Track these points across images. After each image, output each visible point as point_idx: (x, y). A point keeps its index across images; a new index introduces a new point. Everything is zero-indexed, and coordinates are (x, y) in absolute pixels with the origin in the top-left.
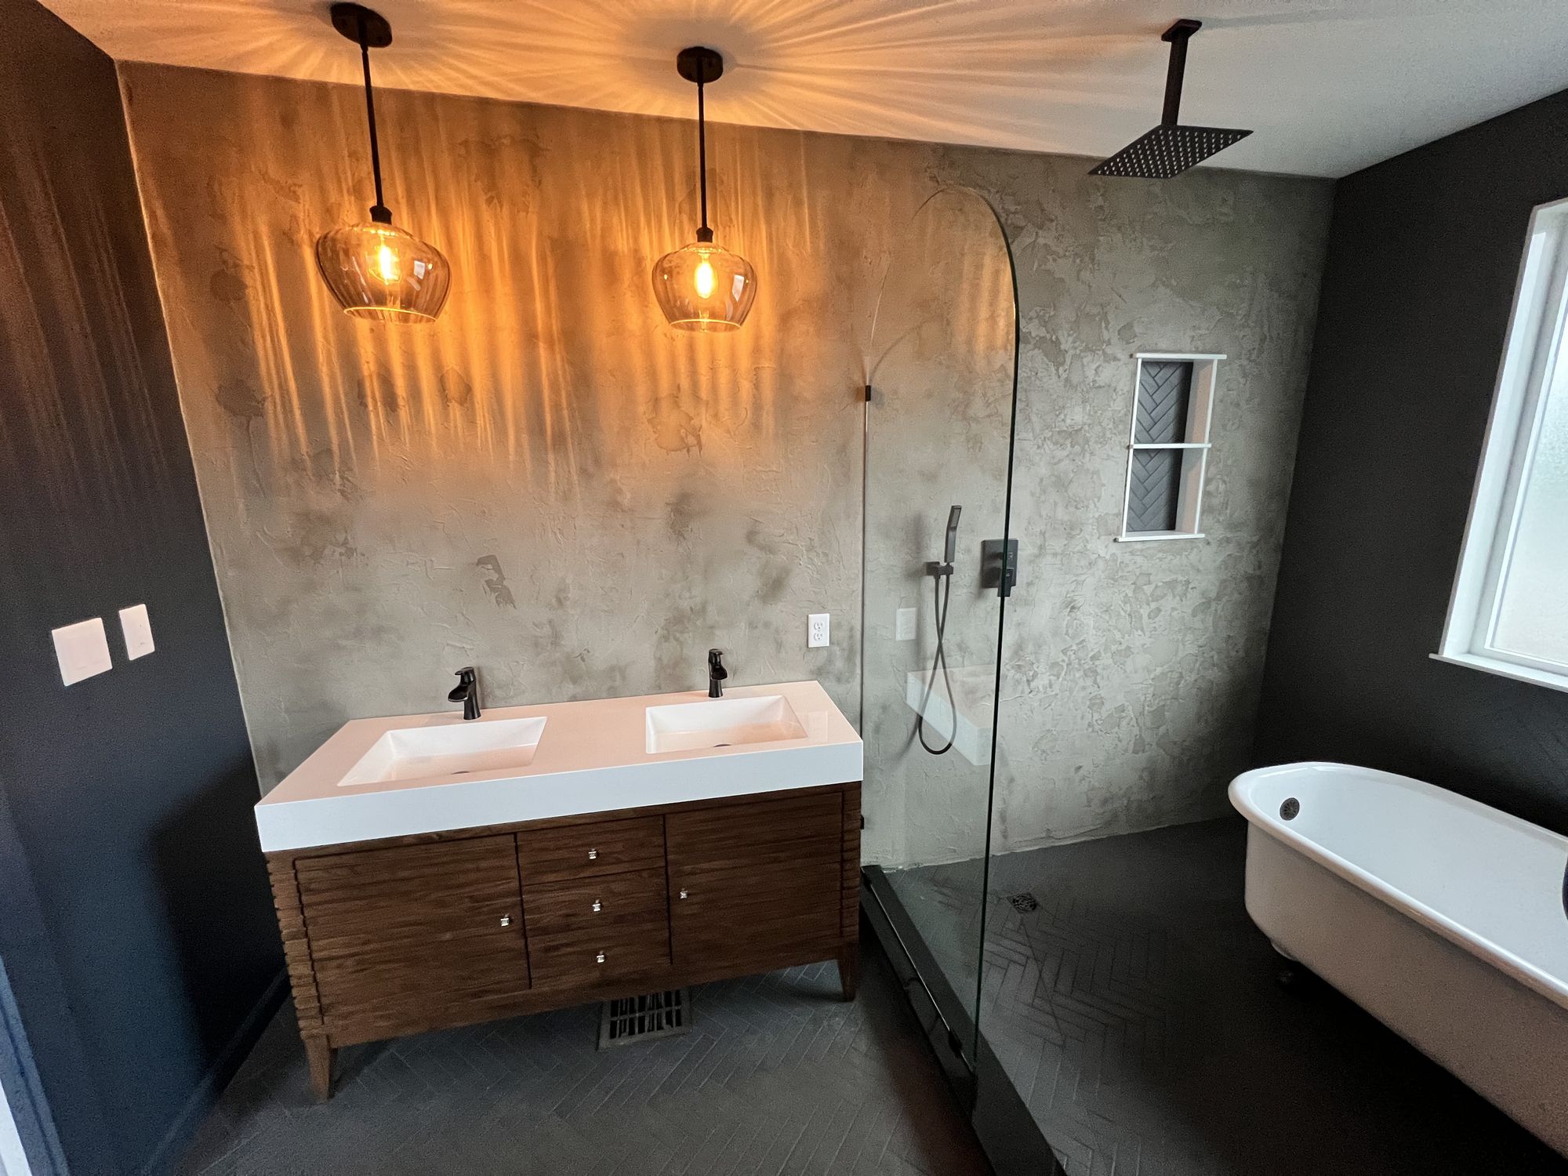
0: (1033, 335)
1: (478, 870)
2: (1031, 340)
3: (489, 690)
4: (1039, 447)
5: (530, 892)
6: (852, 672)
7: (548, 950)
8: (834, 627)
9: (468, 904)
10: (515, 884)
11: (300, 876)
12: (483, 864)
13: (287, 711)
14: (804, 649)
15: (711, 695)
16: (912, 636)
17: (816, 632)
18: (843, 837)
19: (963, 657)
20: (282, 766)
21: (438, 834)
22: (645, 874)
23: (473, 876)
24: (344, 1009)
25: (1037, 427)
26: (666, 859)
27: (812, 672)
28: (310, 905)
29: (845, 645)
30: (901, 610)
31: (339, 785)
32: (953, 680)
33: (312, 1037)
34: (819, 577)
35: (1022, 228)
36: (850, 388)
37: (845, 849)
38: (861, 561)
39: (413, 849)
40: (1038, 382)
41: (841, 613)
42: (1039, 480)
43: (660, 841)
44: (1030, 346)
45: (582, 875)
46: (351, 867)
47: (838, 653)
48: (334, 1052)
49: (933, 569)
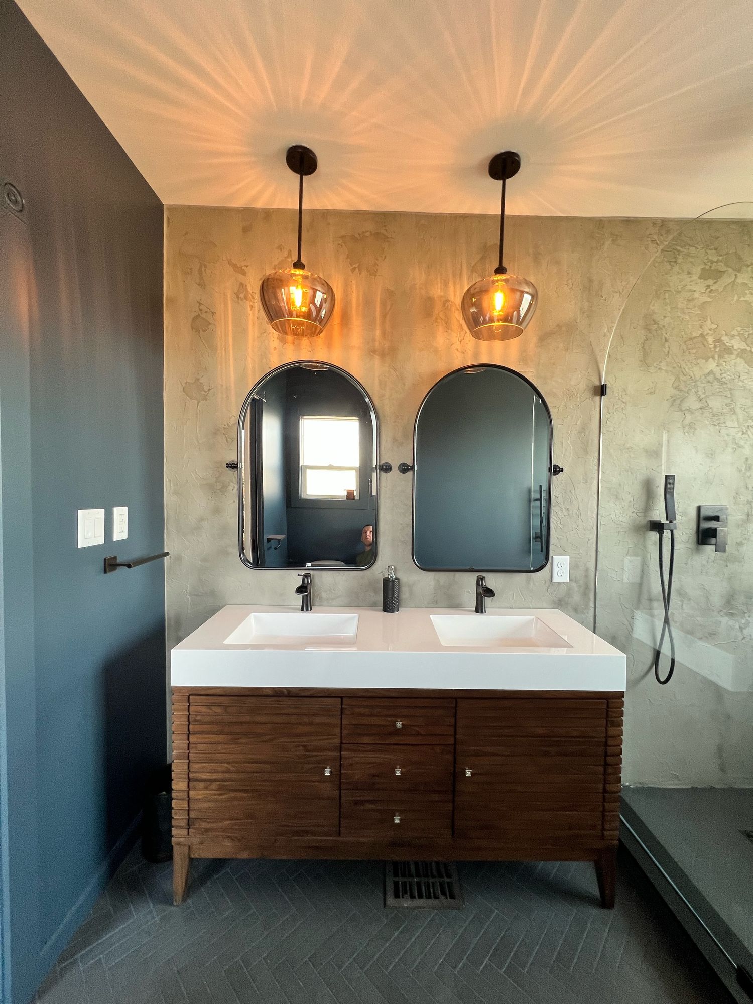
0: (736, 347)
1: (311, 724)
2: (734, 352)
3: (318, 593)
4: (743, 433)
5: (348, 750)
6: (587, 607)
7: (356, 803)
8: (574, 567)
9: (301, 751)
10: (337, 741)
11: (192, 708)
12: (318, 720)
13: (190, 595)
14: (548, 583)
15: (477, 611)
16: (637, 580)
17: (559, 569)
18: (606, 742)
19: (682, 602)
20: (181, 634)
21: (287, 689)
22: (438, 749)
23: (306, 729)
24: (204, 825)
25: (741, 417)
26: (455, 739)
27: (554, 603)
28: (195, 733)
29: (581, 582)
30: (628, 557)
31: (224, 642)
32: (673, 621)
33: (179, 844)
34: (562, 526)
35: (724, 272)
36: (588, 386)
37: (608, 753)
38: (595, 516)
39: (269, 700)
40: (741, 383)
41: (579, 556)
42: (744, 460)
43: (452, 720)
44: (734, 357)
45: (387, 742)
46: (226, 707)
47: (576, 589)
48: (191, 860)
49: (657, 527)
